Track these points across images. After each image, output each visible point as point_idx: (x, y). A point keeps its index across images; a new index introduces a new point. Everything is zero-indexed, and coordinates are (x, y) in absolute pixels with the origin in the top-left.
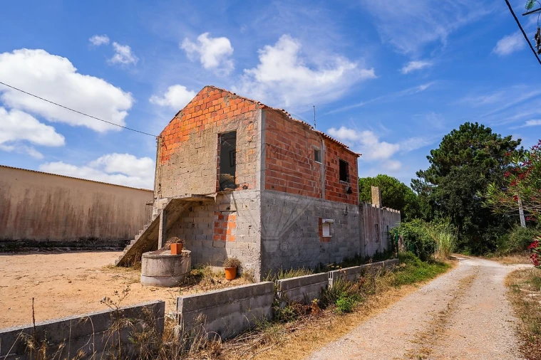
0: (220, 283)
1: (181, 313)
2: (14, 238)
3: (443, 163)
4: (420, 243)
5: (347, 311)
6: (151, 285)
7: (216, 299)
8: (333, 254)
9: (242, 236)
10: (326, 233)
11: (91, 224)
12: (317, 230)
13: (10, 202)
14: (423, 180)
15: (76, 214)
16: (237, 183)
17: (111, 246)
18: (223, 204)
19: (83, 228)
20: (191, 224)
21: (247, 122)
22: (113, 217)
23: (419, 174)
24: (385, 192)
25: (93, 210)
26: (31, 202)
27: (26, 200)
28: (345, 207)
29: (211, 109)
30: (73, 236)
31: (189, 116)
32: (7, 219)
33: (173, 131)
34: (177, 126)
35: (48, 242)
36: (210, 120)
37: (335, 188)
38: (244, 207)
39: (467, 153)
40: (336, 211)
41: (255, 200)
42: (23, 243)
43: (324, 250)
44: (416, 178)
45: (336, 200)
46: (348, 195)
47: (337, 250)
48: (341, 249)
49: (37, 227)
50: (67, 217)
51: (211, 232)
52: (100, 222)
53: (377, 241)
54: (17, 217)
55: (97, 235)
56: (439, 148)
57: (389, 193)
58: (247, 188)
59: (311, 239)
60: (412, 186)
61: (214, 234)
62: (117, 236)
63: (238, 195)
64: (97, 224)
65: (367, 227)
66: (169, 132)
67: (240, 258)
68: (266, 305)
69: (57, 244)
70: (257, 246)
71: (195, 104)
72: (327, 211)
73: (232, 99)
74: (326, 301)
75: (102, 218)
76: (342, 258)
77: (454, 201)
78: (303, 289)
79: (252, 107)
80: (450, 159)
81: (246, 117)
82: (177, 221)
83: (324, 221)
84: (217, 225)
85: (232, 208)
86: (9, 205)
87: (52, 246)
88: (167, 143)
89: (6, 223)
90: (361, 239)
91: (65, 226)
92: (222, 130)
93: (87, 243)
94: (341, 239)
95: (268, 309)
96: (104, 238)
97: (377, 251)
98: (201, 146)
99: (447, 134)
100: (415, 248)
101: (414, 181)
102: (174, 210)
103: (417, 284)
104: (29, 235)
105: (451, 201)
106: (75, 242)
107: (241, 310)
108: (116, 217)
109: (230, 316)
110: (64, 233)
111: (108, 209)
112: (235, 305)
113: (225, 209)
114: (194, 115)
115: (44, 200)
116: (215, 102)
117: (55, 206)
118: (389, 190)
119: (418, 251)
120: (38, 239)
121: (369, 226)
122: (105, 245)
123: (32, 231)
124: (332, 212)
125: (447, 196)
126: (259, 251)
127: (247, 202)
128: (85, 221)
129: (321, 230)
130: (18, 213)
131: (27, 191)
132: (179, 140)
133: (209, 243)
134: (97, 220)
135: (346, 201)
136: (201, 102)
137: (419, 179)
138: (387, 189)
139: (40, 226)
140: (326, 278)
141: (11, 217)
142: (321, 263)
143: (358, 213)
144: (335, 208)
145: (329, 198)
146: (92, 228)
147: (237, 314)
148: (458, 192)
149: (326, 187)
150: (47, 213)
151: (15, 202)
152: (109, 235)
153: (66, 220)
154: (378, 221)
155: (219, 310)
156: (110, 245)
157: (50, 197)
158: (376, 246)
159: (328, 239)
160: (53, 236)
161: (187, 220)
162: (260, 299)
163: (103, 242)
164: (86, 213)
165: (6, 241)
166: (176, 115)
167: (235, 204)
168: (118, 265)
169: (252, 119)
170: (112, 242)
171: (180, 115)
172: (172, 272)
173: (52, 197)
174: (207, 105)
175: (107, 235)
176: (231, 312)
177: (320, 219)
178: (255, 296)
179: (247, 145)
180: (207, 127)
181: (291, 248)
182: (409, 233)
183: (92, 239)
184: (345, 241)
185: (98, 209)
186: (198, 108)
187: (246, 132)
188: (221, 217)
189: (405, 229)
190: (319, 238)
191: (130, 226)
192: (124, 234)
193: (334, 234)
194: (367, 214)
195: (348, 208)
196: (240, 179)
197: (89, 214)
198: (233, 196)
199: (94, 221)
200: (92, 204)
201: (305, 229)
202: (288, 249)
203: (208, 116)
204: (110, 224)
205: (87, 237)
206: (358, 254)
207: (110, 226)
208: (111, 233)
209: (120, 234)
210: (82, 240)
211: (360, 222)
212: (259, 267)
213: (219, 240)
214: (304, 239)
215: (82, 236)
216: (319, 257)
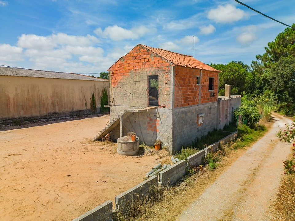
0: (154, 152)
1: (161, 178)
2: (15, 117)
3: (275, 53)
4: (251, 119)
5: (214, 168)
8: (203, 131)
9: (162, 130)
10: (200, 121)
11: (53, 103)
12: (196, 121)
13: (9, 96)
14: (260, 62)
15: (44, 99)
16: (159, 104)
17: (65, 116)
18: (152, 113)
19: (49, 108)
20: (134, 121)
21: (164, 72)
22: (64, 99)
23: (258, 57)
24: (232, 76)
25: (53, 96)
26: (19, 95)
27: (17, 94)
28: (210, 104)
29: (142, 60)
30: (44, 113)
31: (128, 62)
32: (10, 107)
33: (119, 69)
34: (121, 66)
35: (32, 117)
36: (142, 66)
37: (206, 96)
38: (164, 116)
39: (293, 47)
40: (206, 108)
41: (170, 114)
42: (20, 119)
43: (199, 130)
44: (255, 60)
45: (206, 102)
46: (212, 97)
47: (205, 129)
48: (207, 128)
49: (25, 109)
50: (40, 101)
52: (57, 103)
53: (226, 118)
54: (14, 104)
55: (57, 111)
56: (274, 41)
58: (165, 107)
59: (193, 126)
60: (252, 66)
61: (147, 127)
62: (68, 110)
63: (160, 110)
66: (116, 68)
67: (162, 140)
68: (184, 169)
69: (37, 118)
70: (171, 135)
71: (131, 55)
72: (201, 110)
73: (155, 56)
75: (58, 100)
76: (207, 132)
77: (279, 82)
78: (196, 160)
79: (168, 64)
80: (281, 51)
81: (164, 69)
84: (149, 123)
85: (158, 116)
86: (9, 98)
87: (34, 120)
88: (115, 75)
89: (10, 109)
90: (217, 119)
91: (40, 107)
92: (150, 74)
93: (52, 116)
94: (207, 123)
95: (184, 171)
96: (61, 112)
97: (225, 124)
98: (137, 80)
99: (281, 32)
101: (254, 63)
104: (22, 114)
105: (276, 82)
106: (46, 116)
107: (177, 173)
108: (66, 98)
110: (40, 111)
111: (61, 94)
113: (153, 116)
114: (132, 61)
115: (26, 93)
116: (144, 57)
117: (32, 96)
119: (249, 123)
120: (27, 116)
121: (222, 111)
122: (62, 115)
123: (23, 112)
124: (204, 109)
125: (274, 78)
126: (172, 137)
127: (165, 114)
128: (49, 102)
129: (198, 121)
130: (14, 103)
131: (16, 89)
132: (122, 74)
133: (145, 131)
134: (56, 101)
135: (210, 101)
136: (135, 55)
137: (257, 61)
139: (26, 109)
140: (204, 152)
141: (11, 105)
142: (197, 137)
143: (217, 105)
144: (205, 107)
145: (203, 102)
146: (53, 107)
147: (176, 175)
148: (282, 76)
149: (201, 97)
150: (29, 101)
151: (11, 96)
153: (40, 104)
154: (228, 107)
157: (29, 91)
158: (225, 121)
159: (201, 124)
160: (35, 114)
161: (131, 119)
163: (60, 114)
164: (49, 98)
165: (12, 119)
166: (120, 59)
167: (159, 114)
168: (96, 140)
169: (168, 71)
170: (65, 114)
171: (122, 60)
173: (30, 91)
174: (140, 57)
175: (63, 110)
177: (198, 115)
179: (165, 85)
180: (140, 70)
181: (184, 133)
182: (245, 113)
183: (55, 113)
184: (209, 123)
185: (56, 94)
186: (134, 58)
187: (164, 78)
188: (151, 120)
189: (243, 111)
190: (197, 125)
191: (74, 103)
192: (72, 108)
193: (204, 121)
194: (222, 105)
195: (212, 105)
196: (161, 102)
197: (51, 98)
198: (157, 110)
199: (54, 102)
200: (52, 92)
201: (190, 122)
202: (183, 134)
203: (140, 64)
204: (63, 103)
205: (52, 112)
206: (215, 128)
207: (63, 104)
208: (64, 108)
209: (69, 108)
210: (49, 114)
211: (217, 111)
212: (171, 145)
213: (150, 130)
214: (190, 127)
215: (49, 112)
216: (196, 134)
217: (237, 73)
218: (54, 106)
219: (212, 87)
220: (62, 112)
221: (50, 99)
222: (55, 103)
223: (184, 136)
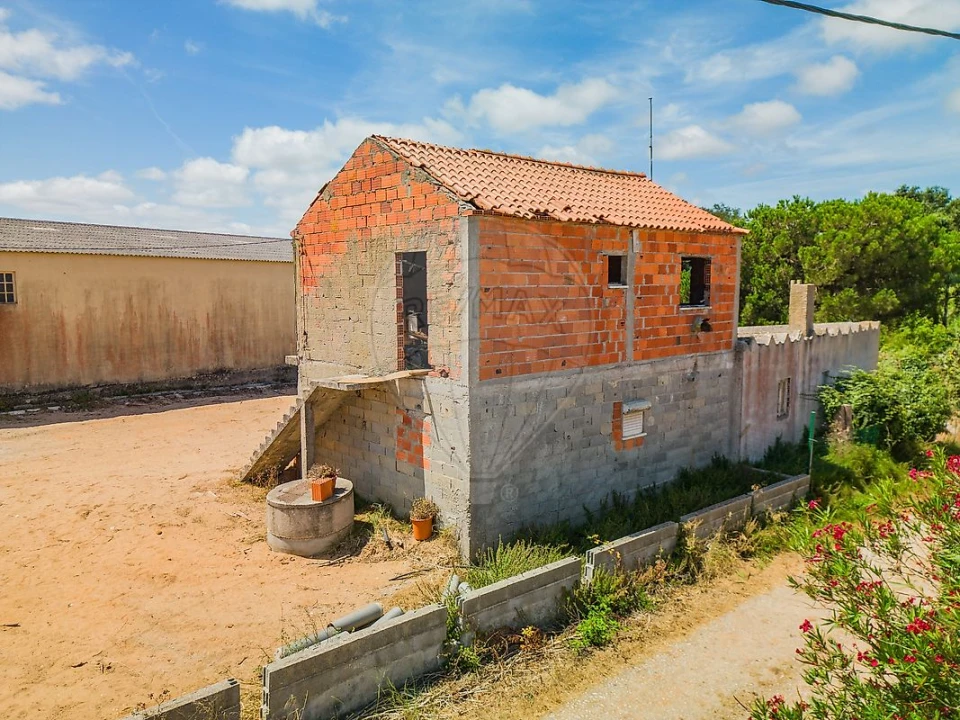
0: (402, 546)
2: (84, 383)
4: (895, 420)
6: (283, 550)
8: (649, 468)
9: (441, 463)
10: (632, 429)
11: (215, 341)
12: (608, 429)
13: (62, 316)
15: (184, 326)
16: (431, 362)
17: (259, 382)
18: (410, 395)
19: (202, 355)
20: (360, 421)
21: (444, 240)
22: (255, 326)
24: (875, 245)
25: (215, 316)
26: (98, 314)
27: (90, 310)
28: (691, 363)
29: (381, 196)
30: (184, 370)
31: (342, 201)
32: (65, 349)
33: (318, 228)
34: (323, 217)
35: (142, 384)
36: (380, 219)
37: (664, 328)
38: (443, 410)
40: (665, 379)
41: (461, 402)
42: (99, 390)
43: (625, 465)
45: (664, 354)
46: (701, 335)
47: (661, 458)
48: (671, 454)
49: (118, 359)
50: (168, 334)
51: (392, 442)
52: (231, 338)
54: (80, 343)
55: (229, 363)
58: (447, 376)
59: (591, 449)
61: (397, 448)
62: (266, 360)
63: (433, 384)
64: (226, 342)
65: (753, 392)
66: (310, 227)
69: (158, 386)
70: (464, 487)
71: (351, 174)
72: (637, 385)
73: (415, 180)
75: (233, 329)
76: (675, 471)
78: (514, 602)
81: (442, 229)
83: (626, 408)
84: (401, 432)
85: (426, 409)
86: (63, 324)
87: (149, 391)
88: (309, 250)
89: (64, 357)
90: (732, 421)
91: (168, 352)
92: (403, 248)
93: (212, 379)
94: (672, 434)
95: (434, 648)
96: (244, 367)
97: (778, 439)
98: (368, 271)
104: (107, 373)
106: (190, 379)
107: (379, 664)
108: (260, 323)
110: (168, 365)
111: (244, 311)
112: (366, 660)
113: (414, 406)
114: (352, 201)
115: (121, 308)
116: (386, 181)
117: (142, 317)
119: (888, 439)
120: (125, 379)
121: (759, 390)
122: (246, 379)
123: (110, 367)
124: (653, 382)
126: (468, 497)
127: (449, 404)
128: (202, 337)
129: (618, 428)
130: (80, 338)
131: (88, 295)
132: (328, 248)
133: (389, 462)
134: (225, 334)
135: (695, 350)
136: (361, 175)
139: (122, 357)
141: (71, 345)
142: (614, 493)
143: (729, 365)
144: (662, 373)
145: (645, 356)
146: (217, 351)
147: (370, 672)
149: (638, 334)
150: (131, 331)
151: (71, 317)
152: (253, 360)
153: (168, 341)
154: (792, 370)
155: (335, 674)
156: (257, 378)
157: (130, 299)
158: (776, 428)
159: (638, 442)
160: (153, 372)
161: (354, 411)
162: (418, 639)
163: (241, 374)
164: (202, 323)
165: (71, 388)
166: (321, 192)
167: (430, 401)
168: (245, 481)
169: (452, 236)
170: (259, 374)
171: (325, 195)
172: (315, 530)
173: (134, 300)
174: (374, 183)
175: (248, 361)
176: (359, 672)
177: (618, 406)
178: (407, 638)
179: (445, 289)
180: (375, 233)
181: (539, 476)
183: (221, 372)
184: (686, 434)
185: (225, 312)
186: (356, 187)
187: (443, 263)
188: (407, 421)
189: (863, 387)
190: (613, 443)
192: (282, 356)
193: (656, 426)
194: (754, 366)
195: (699, 363)
196: (434, 354)
197: (208, 323)
198: (425, 386)
199: (219, 336)
200: (211, 305)
201: (576, 433)
202: (533, 481)
203: (376, 207)
204: (252, 338)
205: (211, 368)
206: (721, 455)
207: (252, 343)
208: (255, 356)
209: (273, 356)
210: (202, 374)
211: (732, 387)
213: (405, 460)
214: (574, 454)
215: (201, 367)
216: (611, 481)
217: (896, 233)
218: (219, 350)
219: (706, 294)
220: (246, 367)
221: (206, 326)
222: (222, 338)
223: (535, 488)
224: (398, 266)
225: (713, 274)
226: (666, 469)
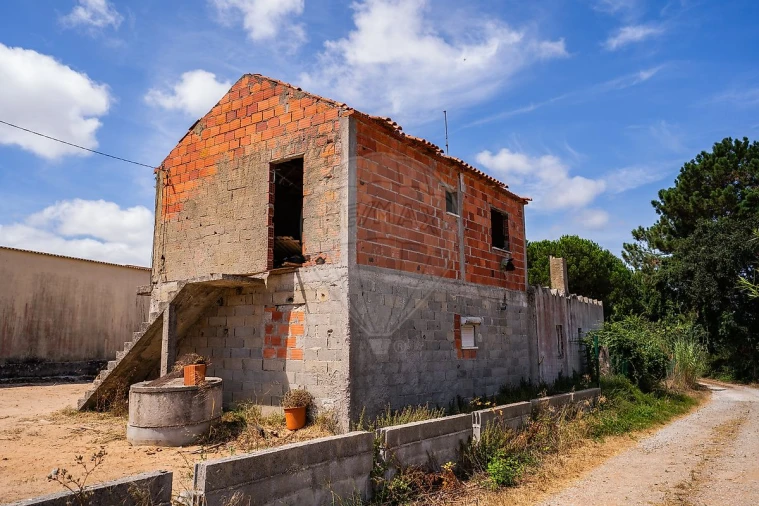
0: (276, 435)
1: (202, 493)
3: (682, 214)
4: (638, 359)
5: (507, 483)
6: (147, 443)
7: (268, 464)
8: (480, 380)
9: (315, 349)
10: (468, 343)
11: (30, 332)
12: (451, 337)
14: (644, 245)
16: (304, 253)
18: (280, 291)
19: (15, 343)
20: (221, 330)
21: (323, 140)
22: (73, 320)
23: (638, 235)
24: (574, 267)
25: (34, 307)
28: (502, 294)
29: (257, 117)
31: (215, 130)
33: (186, 159)
34: (193, 149)
36: (255, 137)
37: (483, 261)
38: (319, 296)
39: (726, 195)
40: (486, 303)
41: (339, 284)
43: (464, 373)
44: (632, 241)
45: (484, 282)
46: (506, 273)
47: (488, 373)
48: (495, 371)
51: (260, 342)
52: (47, 330)
53: (561, 356)
55: (42, 353)
56: (674, 186)
57: (582, 268)
58: (323, 262)
59: (440, 352)
60: (624, 256)
61: (264, 347)
62: (82, 353)
63: (308, 275)
64: (42, 333)
65: (543, 330)
66: (177, 159)
67: (312, 390)
68: (360, 474)
70: (343, 367)
71: (225, 107)
72: (469, 302)
73: (294, 98)
74: (468, 465)
75: (51, 321)
77: (702, 283)
78: (426, 444)
79: (332, 113)
80: (695, 206)
81: (320, 132)
82: (196, 323)
83: (464, 320)
84: (269, 329)
85: (298, 297)
88: (175, 180)
90: (531, 353)
92: (277, 156)
93: (21, 369)
94: (494, 354)
95: (363, 481)
96: (57, 359)
97: (560, 374)
98: (239, 184)
99: (688, 161)
100: (631, 369)
101: (629, 248)
102: (190, 304)
103: (634, 434)
105: (696, 282)
107: (315, 485)
108: (79, 318)
109: (294, 497)
111: (64, 305)
112: (304, 475)
113: (284, 301)
114: (226, 128)
116: (262, 105)
118: (582, 263)
119: (635, 373)
121: (546, 329)
122: (57, 371)
124: (479, 304)
125: (690, 274)
126: (347, 376)
127: (323, 289)
128: (18, 326)
129: (458, 337)
132: (197, 174)
133: (255, 363)
134: (42, 326)
135: (504, 284)
136: (236, 105)
137: (638, 243)
138: (578, 261)
140: (467, 424)
142: (459, 397)
143: (525, 305)
144: (484, 298)
145: (473, 280)
146: (31, 340)
147: (307, 491)
148: (711, 266)
149: (468, 260)
152: (66, 353)
154: (562, 320)
155: (274, 485)
156: (68, 371)
158: (558, 365)
159: (472, 353)
161: (215, 321)
162: (349, 464)
163: (53, 365)
164: (20, 312)
166: (192, 128)
167: (303, 291)
168: (84, 409)
169: (332, 136)
170: (71, 366)
171: (197, 129)
172: (187, 417)
174: (250, 109)
175: (62, 353)
176: (296, 489)
177: (458, 318)
178: (340, 458)
179: (322, 183)
180: (248, 150)
181: (404, 369)
182: (619, 341)
183: (32, 361)
184: (502, 356)
185: (44, 304)
186: (231, 116)
187: (321, 161)
188: (277, 316)
189: (611, 335)
190: (456, 351)
191: (106, 336)
192: (96, 350)
193: (483, 343)
194: (542, 307)
195: (507, 297)
196: (310, 246)
197: (26, 313)
198: (299, 277)
199: (36, 326)
200: (31, 295)
201: (430, 335)
202: (399, 372)
203: (250, 130)
204: (68, 331)
205: (22, 357)
206: (527, 380)
207: (68, 336)
208: (70, 349)
209: (87, 350)
210: (11, 363)
211: (529, 323)
212: (346, 406)
213: (274, 356)
214: (428, 353)
215: (11, 356)
216: (456, 386)
218: (33, 340)
219: (506, 242)
220: (59, 358)
221: (23, 316)
222: (38, 328)
223: (401, 380)
224: (271, 175)
225: (510, 228)
226: (492, 384)
